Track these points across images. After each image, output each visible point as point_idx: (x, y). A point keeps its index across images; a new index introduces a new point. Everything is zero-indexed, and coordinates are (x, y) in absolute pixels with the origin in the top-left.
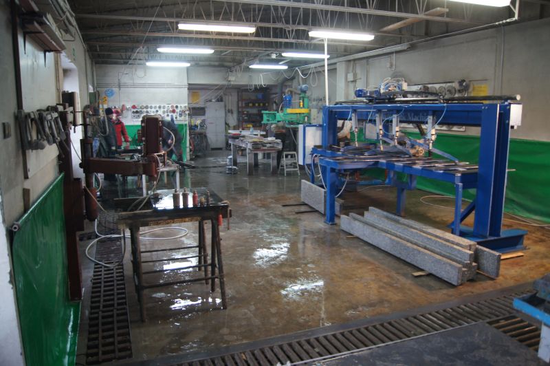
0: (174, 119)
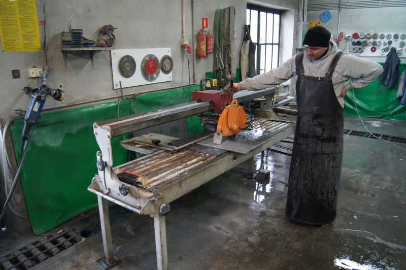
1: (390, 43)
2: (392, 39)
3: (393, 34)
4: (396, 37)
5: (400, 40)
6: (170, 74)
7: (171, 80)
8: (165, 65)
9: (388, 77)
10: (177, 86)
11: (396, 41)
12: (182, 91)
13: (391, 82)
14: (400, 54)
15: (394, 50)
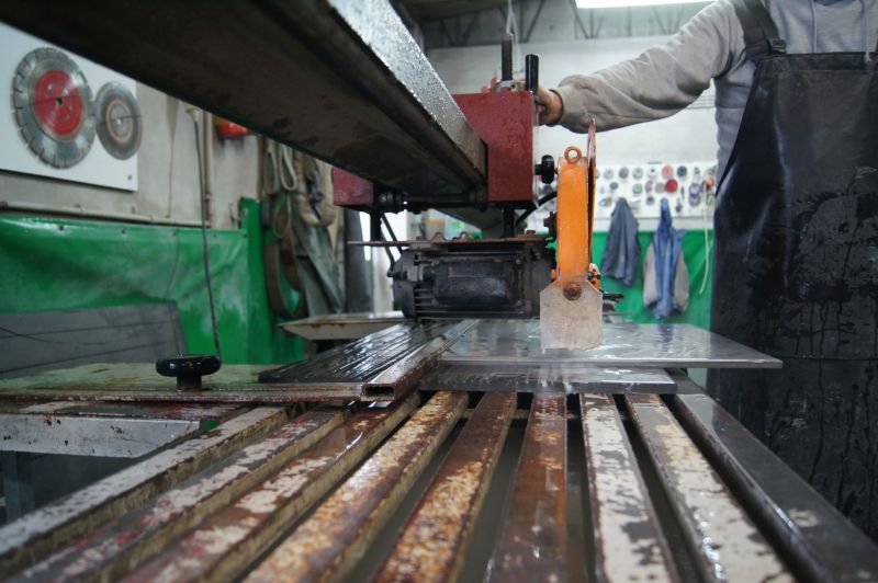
0: (673, 213)
1: (614, 186)
2: (616, 179)
3: (616, 169)
4: (623, 174)
5: (631, 181)
6: (132, 164)
7: (133, 185)
8: (112, 121)
9: (622, 259)
10: (156, 219)
11: (625, 182)
12: (173, 240)
13: (629, 271)
14: (637, 209)
15: (622, 204)
